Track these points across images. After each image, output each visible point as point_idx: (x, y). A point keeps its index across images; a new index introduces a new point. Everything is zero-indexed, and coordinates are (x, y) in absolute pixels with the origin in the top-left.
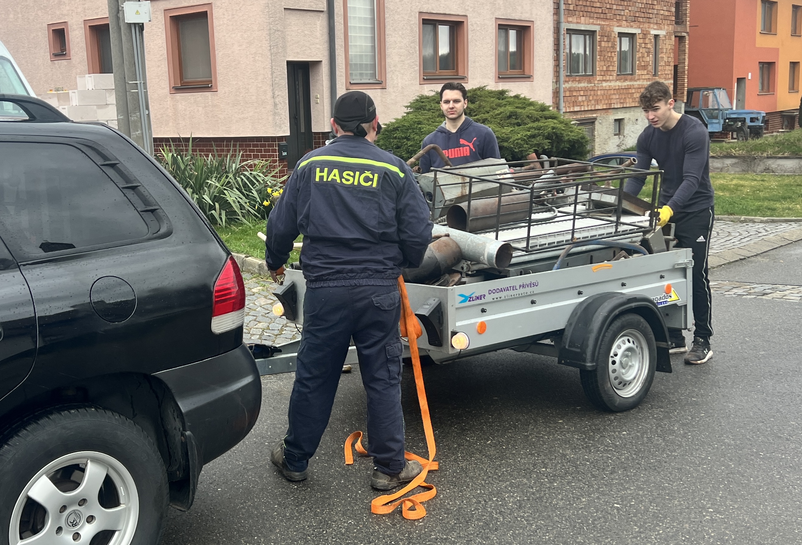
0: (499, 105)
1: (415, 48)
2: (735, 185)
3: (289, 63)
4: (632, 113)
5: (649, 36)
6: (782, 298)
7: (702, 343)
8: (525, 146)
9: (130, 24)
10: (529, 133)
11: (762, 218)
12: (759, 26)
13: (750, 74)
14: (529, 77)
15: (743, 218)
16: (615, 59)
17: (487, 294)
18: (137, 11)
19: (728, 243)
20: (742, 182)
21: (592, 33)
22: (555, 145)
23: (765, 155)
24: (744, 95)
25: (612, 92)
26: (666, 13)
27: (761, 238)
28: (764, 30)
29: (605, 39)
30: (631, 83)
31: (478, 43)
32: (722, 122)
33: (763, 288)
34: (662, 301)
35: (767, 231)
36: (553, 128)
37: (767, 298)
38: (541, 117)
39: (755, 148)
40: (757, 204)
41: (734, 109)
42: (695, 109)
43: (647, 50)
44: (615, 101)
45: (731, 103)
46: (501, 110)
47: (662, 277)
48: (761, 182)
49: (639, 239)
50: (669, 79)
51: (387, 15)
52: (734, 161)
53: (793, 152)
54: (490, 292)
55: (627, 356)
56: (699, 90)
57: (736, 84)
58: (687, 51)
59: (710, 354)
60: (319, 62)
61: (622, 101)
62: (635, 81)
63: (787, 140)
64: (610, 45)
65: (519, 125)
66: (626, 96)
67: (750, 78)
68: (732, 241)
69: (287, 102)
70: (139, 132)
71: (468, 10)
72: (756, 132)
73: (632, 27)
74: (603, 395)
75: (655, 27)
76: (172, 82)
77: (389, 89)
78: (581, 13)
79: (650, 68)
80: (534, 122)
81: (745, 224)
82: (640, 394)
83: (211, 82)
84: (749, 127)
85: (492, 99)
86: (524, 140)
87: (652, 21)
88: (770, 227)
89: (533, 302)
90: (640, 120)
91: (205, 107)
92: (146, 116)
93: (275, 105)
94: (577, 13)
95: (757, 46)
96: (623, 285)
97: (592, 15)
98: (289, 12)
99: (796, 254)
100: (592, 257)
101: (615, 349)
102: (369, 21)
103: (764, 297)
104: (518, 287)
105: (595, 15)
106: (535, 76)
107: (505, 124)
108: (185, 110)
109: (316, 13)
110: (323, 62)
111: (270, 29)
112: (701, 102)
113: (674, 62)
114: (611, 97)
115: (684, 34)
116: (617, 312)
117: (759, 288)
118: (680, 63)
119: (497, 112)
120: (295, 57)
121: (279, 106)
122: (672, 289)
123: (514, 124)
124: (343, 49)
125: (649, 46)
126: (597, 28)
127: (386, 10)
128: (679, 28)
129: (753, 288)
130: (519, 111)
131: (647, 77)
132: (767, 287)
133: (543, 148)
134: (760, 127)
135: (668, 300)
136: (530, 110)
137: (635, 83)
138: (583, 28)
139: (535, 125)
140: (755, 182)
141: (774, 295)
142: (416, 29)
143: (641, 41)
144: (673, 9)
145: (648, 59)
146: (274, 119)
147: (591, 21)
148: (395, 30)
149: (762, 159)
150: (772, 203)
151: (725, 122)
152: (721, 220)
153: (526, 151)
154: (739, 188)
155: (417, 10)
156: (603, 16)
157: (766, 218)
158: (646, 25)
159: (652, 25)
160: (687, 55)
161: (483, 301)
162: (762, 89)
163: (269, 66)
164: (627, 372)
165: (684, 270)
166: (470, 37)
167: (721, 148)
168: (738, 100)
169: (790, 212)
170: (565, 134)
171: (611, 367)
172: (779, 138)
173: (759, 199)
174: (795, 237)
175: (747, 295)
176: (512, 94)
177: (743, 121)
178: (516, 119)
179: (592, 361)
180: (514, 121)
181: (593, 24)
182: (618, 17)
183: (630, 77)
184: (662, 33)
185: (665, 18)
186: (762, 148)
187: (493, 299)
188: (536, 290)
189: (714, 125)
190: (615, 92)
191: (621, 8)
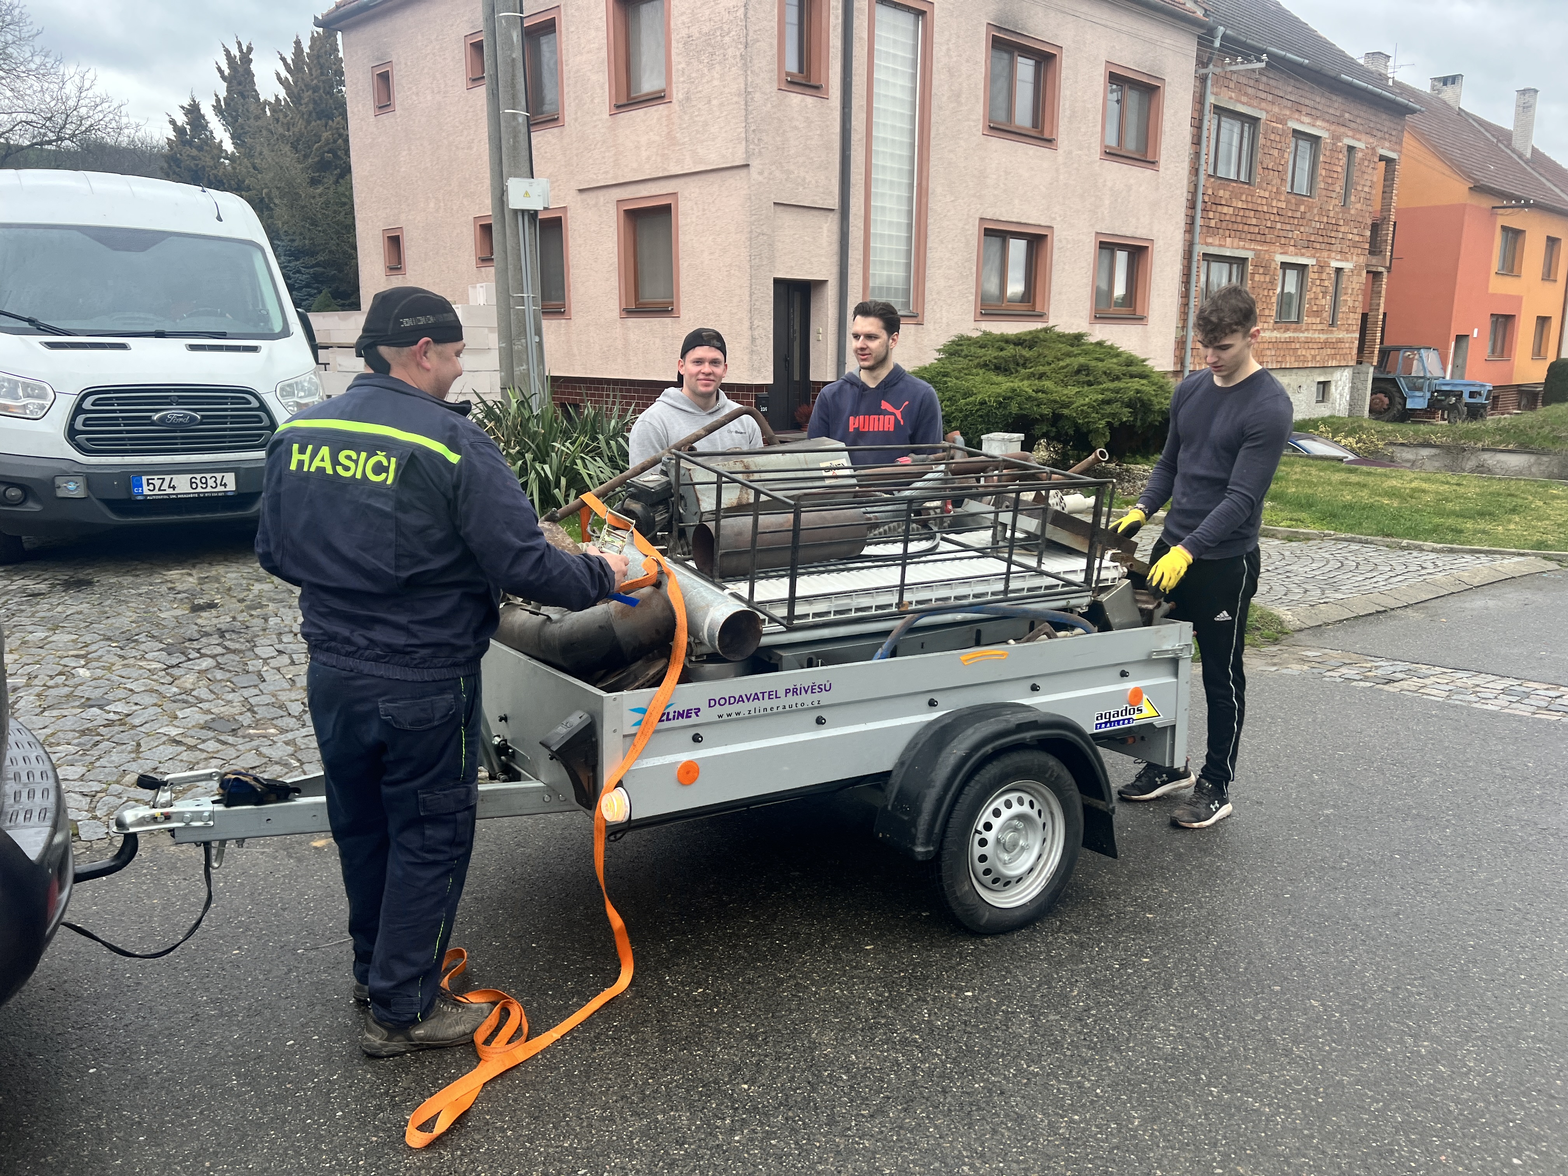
0: (1069, 355)
1: (971, 269)
2: (1414, 490)
3: (777, 282)
4: (1294, 377)
5: (1328, 270)
6: (1416, 691)
7: (1210, 790)
8: (1094, 415)
9: (516, 211)
10: (1100, 397)
11: (1435, 545)
12: (1496, 264)
13: (1476, 331)
14: (1140, 319)
15: (1405, 542)
16: (1274, 299)
17: (704, 707)
18: (527, 193)
19: (1368, 582)
20: (1425, 486)
21: (1243, 261)
22: (1139, 417)
23: (1480, 445)
24: (1465, 360)
25: (1266, 345)
26: (1357, 238)
27: (1422, 578)
28: (1503, 269)
29: (1261, 271)
30: (1296, 335)
31: (1066, 267)
32: (1428, 395)
33: (1392, 669)
34: (1120, 718)
35: (1436, 566)
36: (1138, 391)
37: (1392, 690)
38: (1124, 375)
39: (1467, 435)
40: (1437, 520)
41: (1448, 377)
42: (1390, 376)
43: (1323, 289)
44: (1269, 359)
45: (1445, 371)
46: (1068, 361)
47: (1124, 674)
48: (1455, 487)
49: (1086, 601)
50: (1354, 331)
51: (930, 221)
52: (1433, 451)
53: (1521, 444)
54: (712, 703)
55: (1016, 829)
56: (1398, 349)
57: (1453, 344)
58: (1383, 293)
59: (1226, 809)
60: (823, 283)
61: (1280, 359)
62: (1303, 332)
63: (1514, 426)
64: (1267, 280)
65: (1090, 384)
66: (1287, 352)
67: (1475, 335)
68: (1375, 580)
69: (772, 336)
70: (525, 367)
71: (1054, 219)
72: (1475, 412)
73: (1303, 255)
74: (953, 905)
75: (1339, 257)
76: (623, 302)
77: (928, 325)
78: (1227, 232)
79: (1325, 315)
80: (1113, 381)
81: (1406, 552)
82: (1042, 899)
83: (672, 303)
84: (1467, 405)
85: (1060, 346)
86: (1094, 407)
87: (1334, 248)
88: (1444, 560)
89: (820, 721)
90: (1304, 387)
91: (664, 338)
92: (534, 345)
93: (753, 339)
94: (1221, 231)
95: (1490, 291)
96: (1035, 688)
97: (1243, 236)
98: (782, 208)
99: (1472, 609)
100: (979, 632)
101: (988, 817)
102: (904, 228)
103: (1386, 687)
104: (781, 693)
105: (1249, 236)
106: (1150, 318)
107: (1071, 383)
108: (638, 342)
109: (822, 212)
110: (829, 283)
111: (751, 232)
112: (1400, 366)
113: (1363, 308)
114: (1264, 353)
115: (1381, 269)
116: (989, 748)
117: (1386, 668)
118: (1371, 310)
119: (1062, 364)
120: (787, 273)
121: (758, 342)
122: (1145, 697)
123: (1084, 383)
124: (861, 265)
125: (1326, 283)
126: (1250, 255)
127: (929, 214)
128: (1374, 260)
129: (1377, 668)
130: (1093, 363)
131: (1320, 327)
132: (1401, 666)
133: (1120, 420)
134: (1484, 406)
135: (1135, 717)
136: (1111, 364)
137: (1301, 335)
138: (1228, 253)
139: (1112, 385)
140: (1447, 486)
141: (1404, 685)
142: (974, 242)
143: (1316, 276)
144: (1368, 233)
145: (1323, 302)
146: (751, 359)
147: (1242, 243)
148: (942, 242)
149: (1474, 451)
150: (1460, 520)
151: (1432, 395)
152: (1371, 543)
153: (1095, 423)
154: (1416, 495)
155: (978, 216)
156: (1260, 237)
157: (1441, 545)
158: (1325, 254)
159: (1333, 255)
160: (1382, 300)
161: (694, 720)
162: (1493, 351)
163: (747, 284)
164: (1011, 861)
165: (1174, 663)
166: (1055, 257)
167: (1416, 432)
168: (1455, 366)
169: (1484, 537)
170: (1155, 400)
171: (977, 851)
172: (1502, 423)
173: (1441, 514)
174: (1478, 579)
175: (1361, 680)
176: (1093, 340)
177: (1460, 395)
178: (1087, 375)
179: (926, 844)
180: (1082, 378)
181: (1244, 248)
182: (1283, 241)
183: (1294, 326)
184: (1347, 266)
185: (1355, 245)
186: (1476, 436)
187: (720, 716)
188: (825, 698)
189: (1416, 400)
190: (1271, 346)
191: (1288, 227)
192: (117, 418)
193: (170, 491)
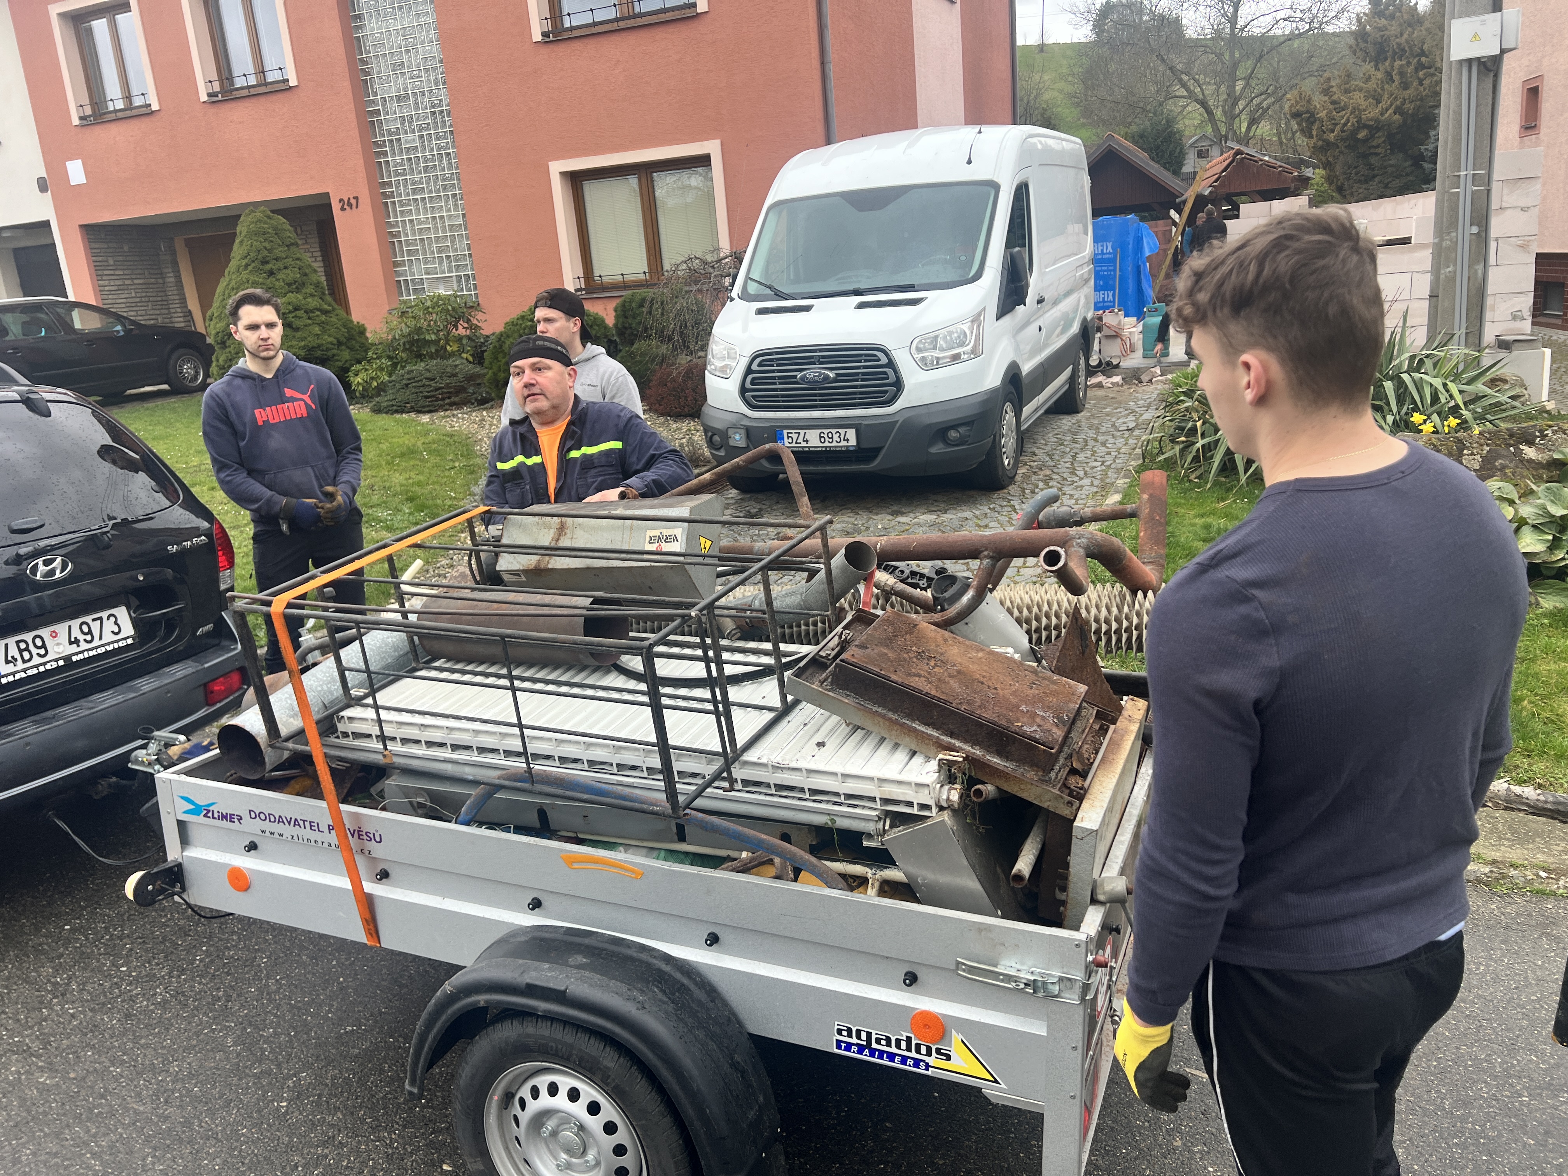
17: (246, 817)
18: (1476, 36)
34: (896, 1051)
47: (910, 979)
54: (254, 815)
70: (1451, 269)
89: (383, 875)
92: (1468, 239)
96: (711, 939)
101: (525, 1092)
104: (324, 828)
122: (957, 1036)
135: (931, 1061)
161: (238, 826)
187: (263, 832)
188: (376, 850)
192: (774, 378)
193: (804, 444)
